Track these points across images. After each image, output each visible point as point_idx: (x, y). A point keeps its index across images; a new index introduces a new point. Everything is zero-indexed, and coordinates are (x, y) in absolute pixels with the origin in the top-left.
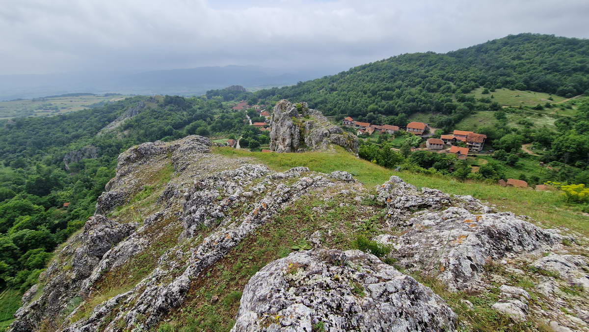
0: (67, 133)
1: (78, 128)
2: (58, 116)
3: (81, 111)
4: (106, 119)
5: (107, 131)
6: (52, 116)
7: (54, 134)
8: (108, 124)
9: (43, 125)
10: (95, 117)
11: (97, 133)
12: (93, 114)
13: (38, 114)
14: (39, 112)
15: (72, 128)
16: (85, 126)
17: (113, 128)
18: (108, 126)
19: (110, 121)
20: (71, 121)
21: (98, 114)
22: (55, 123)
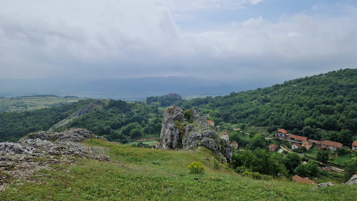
0: (27, 126)
1: (36, 123)
2: (25, 112)
3: (42, 109)
4: (59, 117)
5: (57, 127)
6: (19, 112)
7: (16, 127)
8: (59, 121)
9: (11, 119)
10: (52, 115)
11: (49, 128)
12: (50, 112)
13: (11, 109)
14: (13, 108)
15: (32, 123)
16: (41, 121)
17: (62, 124)
18: (59, 123)
19: (62, 118)
20: (33, 117)
21: (55, 112)
22: (21, 117)
